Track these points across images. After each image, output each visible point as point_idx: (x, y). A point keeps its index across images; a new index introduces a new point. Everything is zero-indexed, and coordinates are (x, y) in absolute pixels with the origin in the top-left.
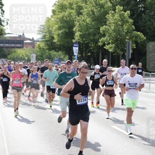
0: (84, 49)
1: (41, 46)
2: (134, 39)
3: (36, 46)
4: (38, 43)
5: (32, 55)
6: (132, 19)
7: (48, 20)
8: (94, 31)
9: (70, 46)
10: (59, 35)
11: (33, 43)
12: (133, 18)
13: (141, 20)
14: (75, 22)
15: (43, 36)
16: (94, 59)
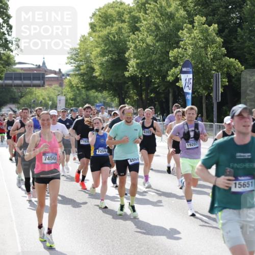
0: (143, 88)
1: (73, 83)
2: (225, 69)
3: (65, 83)
4: (68, 77)
5: (59, 97)
6: (221, 38)
7: (84, 40)
8: (160, 57)
9: (120, 82)
10: (102, 64)
11: (60, 77)
12: (223, 35)
13: (236, 39)
14: (128, 43)
15: (76, 67)
16: (161, 103)
